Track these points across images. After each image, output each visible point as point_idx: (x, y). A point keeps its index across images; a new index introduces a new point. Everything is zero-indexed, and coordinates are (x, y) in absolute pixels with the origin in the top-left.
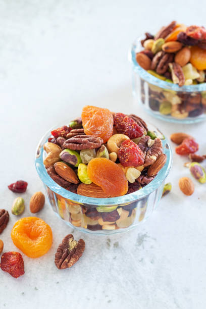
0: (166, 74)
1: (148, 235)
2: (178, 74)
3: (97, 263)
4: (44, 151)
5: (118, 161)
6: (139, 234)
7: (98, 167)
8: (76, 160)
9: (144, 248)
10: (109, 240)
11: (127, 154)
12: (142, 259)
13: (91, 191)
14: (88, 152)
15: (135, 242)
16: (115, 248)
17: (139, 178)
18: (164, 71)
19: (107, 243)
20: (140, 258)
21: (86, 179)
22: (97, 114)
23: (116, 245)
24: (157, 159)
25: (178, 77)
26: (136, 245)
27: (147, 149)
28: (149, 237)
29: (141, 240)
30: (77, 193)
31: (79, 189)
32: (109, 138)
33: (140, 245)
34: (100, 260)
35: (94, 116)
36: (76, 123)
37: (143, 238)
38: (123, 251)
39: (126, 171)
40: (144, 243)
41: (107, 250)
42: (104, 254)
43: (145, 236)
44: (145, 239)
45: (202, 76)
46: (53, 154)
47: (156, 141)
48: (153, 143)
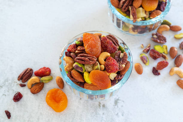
0: (127, 13)
1: (120, 99)
2: (133, 14)
3: (95, 117)
4: (64, 61)
5: (105, 70)
6: (115, 99)
7: (95, 76)
8: (83, 70)
9: (118, 107)
10: (100, 103)
11: (110, 67)
12: (117, 113)
13: (91, 87)
14: (89, 66)
15: (113, 103)
16: (104, 108)
17: (116, 77)
18: (126, 10)
19: (99, 105)
20: (116, 113)
21: (89, 82)
22: (92, 40)
23: (104, 106)
24: (125, 66)
25: (133, 16)
26: (114, 105)
27: (120, 60)
28: (120, 100)
29: (116, 102)
30: (84, 88)
31: (85, 86)
32: (99, 55)
33: (116, 105)
34: (96, 115)
35: (90, 41)
36: (80, 42)
37: (117, 101)
38: (107, 109)
39: (110, 74)
40: (118, 104)
41: (99, 109)
42: (98, 111)
43: (118, 99)
44: (118, 101)
45: (148, 15)
46: (70, 65)
47: (124, 54)
48: (123, 55)
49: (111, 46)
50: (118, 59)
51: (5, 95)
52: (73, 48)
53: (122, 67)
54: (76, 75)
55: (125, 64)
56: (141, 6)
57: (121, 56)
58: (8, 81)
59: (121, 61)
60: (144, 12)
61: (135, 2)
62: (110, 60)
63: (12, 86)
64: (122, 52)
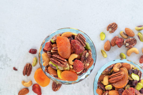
8: (56, 68)
24: (89, 65)
46: (46, 63)
48: (88, 55)
49: (78, 50)
50: (84, 58)
51: (2, 69)
52: (48, 48)
53: (87, 66)
54: (51, 72)
55: (89, 63)
57: (86, 56)
58: (3, 57)
59: (86, 61)
62: (77, 63)
63: (7, 61)
64: (88, 52)
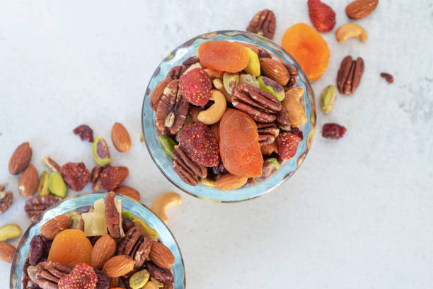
5: (212, 79)
8: (264, 81)
24: (163, 91)
27: (175, 108)
45: (77, 222)
47: (164, 123)
49: (196, 135)
50: (179, 110)
52: (287, 142)
53: (170, 88)
55: (164, 97)
56: (93, 240)
57: (173, 116)
58: (425, 114)
59: (172, 103)
60: (86, 226)
61: (110, 247)
62: (201, 97)
63: (413, 103)
